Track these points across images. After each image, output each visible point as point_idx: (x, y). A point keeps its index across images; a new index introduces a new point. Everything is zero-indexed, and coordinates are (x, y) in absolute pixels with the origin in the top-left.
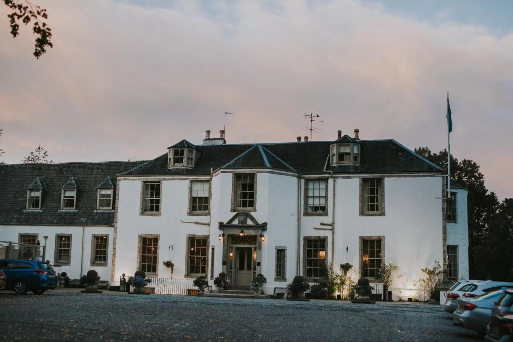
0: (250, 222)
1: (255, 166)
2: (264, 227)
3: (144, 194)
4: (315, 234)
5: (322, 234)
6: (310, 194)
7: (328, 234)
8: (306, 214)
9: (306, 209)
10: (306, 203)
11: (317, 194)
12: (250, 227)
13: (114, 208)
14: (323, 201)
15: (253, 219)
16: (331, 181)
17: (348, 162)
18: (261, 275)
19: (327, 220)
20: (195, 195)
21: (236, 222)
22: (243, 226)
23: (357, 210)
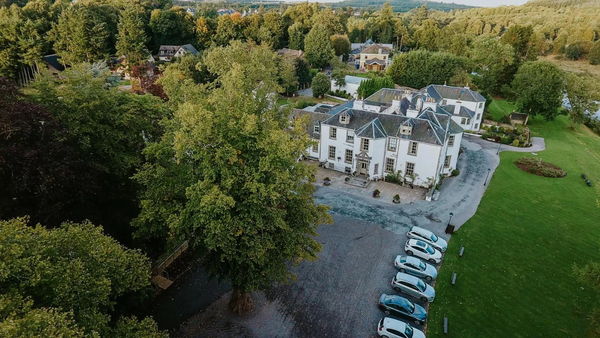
0: (366, 156)
1: (369, 137)
2: (371, 158)
3: (330, 131)
4: (391, 158)
5: (393, 158)
6: (390, 142)
7: (395, 158)
8: (388, 150)
9: (388, 148)
10: (388, 146)
11: (393, 143)
12: (366, 158)
13: (320, 133)
14: (395, 146)
15: (367, 155)
16: (398, 140)
17: (406, 133)
18: (368, 174)
19: (396, 153)
20: (349, 135)
21: (361, 155)
22: (364, 156)
23: (407, 152)
